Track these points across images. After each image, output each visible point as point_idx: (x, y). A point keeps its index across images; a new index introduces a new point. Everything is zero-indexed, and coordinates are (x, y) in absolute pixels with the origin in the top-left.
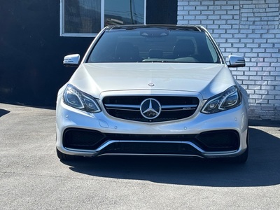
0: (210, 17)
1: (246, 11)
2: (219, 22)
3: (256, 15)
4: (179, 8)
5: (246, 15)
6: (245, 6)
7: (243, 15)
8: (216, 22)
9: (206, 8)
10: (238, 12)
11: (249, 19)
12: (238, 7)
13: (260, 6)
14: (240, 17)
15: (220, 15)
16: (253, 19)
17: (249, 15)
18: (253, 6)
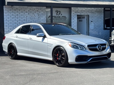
0: (16, 20)
1: (28, 18)
2: (19, 21)
3: (32, 19)
4: (4, 16)
5: (28, 19)
6: (28, 17)
7: (27, 19)
8: (18, 21)
9: (15, 17)
10: (26, 18)
11: (30, 21)
12: (25, 17)
13: (33, 17)
14: (27, 20)
15: (20, 19)
16: (31, 21)
17: (29, 19)
18: (31, 17)
